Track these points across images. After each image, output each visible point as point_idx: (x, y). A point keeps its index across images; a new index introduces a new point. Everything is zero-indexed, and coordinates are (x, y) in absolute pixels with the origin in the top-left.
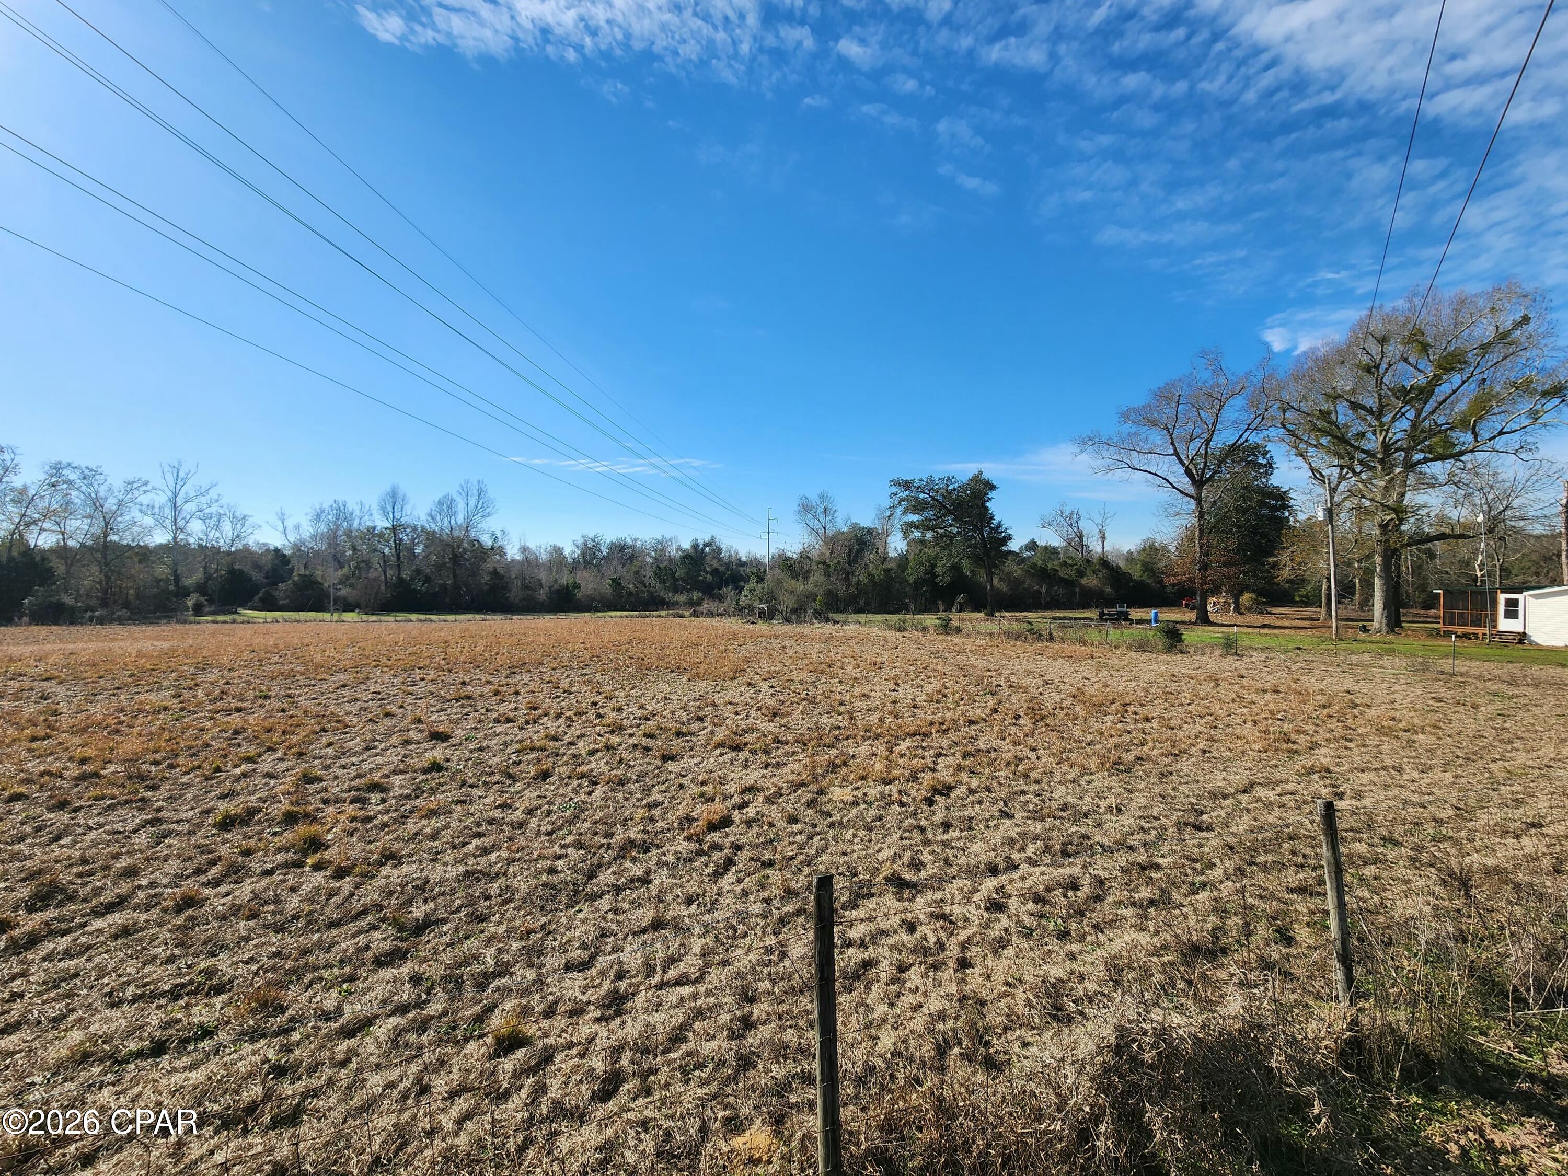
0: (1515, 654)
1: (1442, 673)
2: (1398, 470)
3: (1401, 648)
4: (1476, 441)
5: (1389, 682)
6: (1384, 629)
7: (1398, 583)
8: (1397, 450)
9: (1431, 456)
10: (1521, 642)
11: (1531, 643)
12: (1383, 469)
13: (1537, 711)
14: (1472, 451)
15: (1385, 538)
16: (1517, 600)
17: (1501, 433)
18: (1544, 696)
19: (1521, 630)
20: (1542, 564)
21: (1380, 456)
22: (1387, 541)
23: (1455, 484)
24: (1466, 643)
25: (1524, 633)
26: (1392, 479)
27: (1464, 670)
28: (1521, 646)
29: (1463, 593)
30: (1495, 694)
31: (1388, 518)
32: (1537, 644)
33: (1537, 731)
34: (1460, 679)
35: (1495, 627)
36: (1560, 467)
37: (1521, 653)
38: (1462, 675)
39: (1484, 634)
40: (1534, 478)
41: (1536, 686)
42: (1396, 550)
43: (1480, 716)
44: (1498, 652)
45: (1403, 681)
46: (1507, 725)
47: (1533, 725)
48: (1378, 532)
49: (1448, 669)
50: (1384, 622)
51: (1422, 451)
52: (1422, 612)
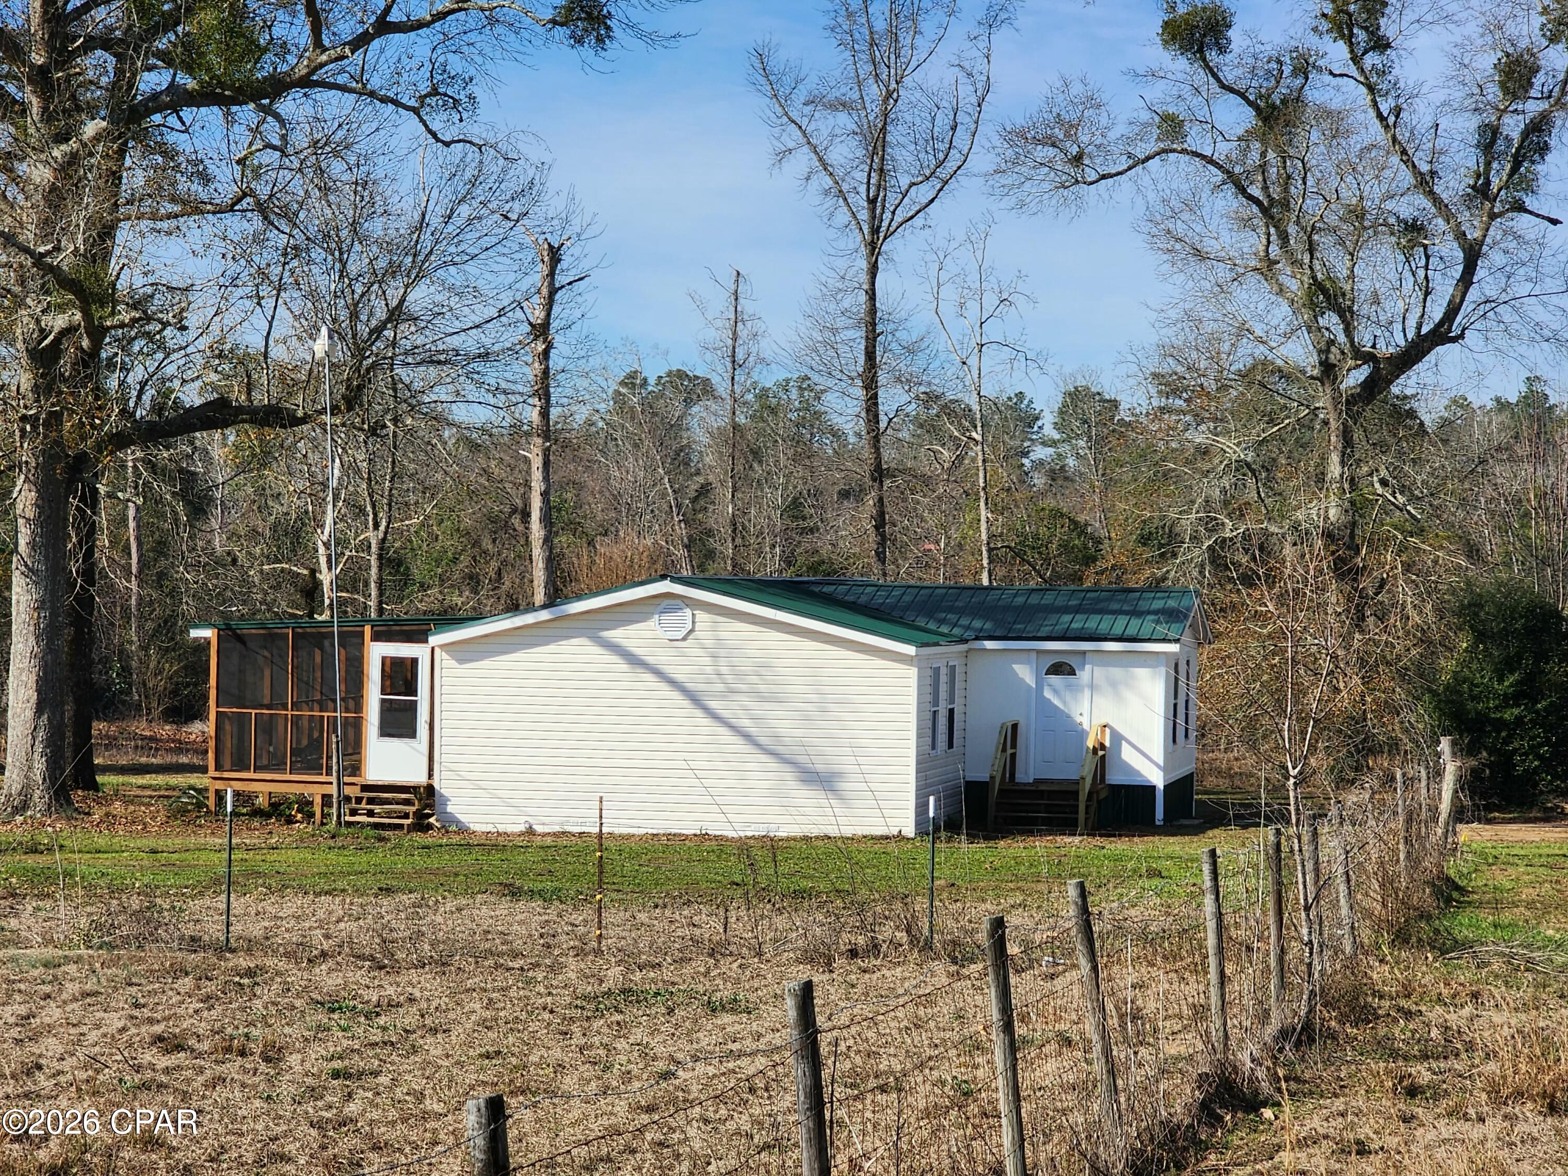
0: (401, 863)
1: (195, 944)
2: (91, 128)
3: (82, 864)
4: (318, 44)
5: (29, 996)
6: (39, 797)
7: (86, 602)
8: (91, 44)
9: (191, 84)
10: (422, 825)
11: (450, 825)
12: (48, 116)
13: (433, 1047)
14: (306, 82)
15: (50, 404)
16: (414, 661)
17: (384, 26)
18: (457, 995)
19: (419, 777)
20: (487, 544)
21: (38, 59)
22: (54, 419)
23: (262, 208)
24: (279, 833)
25: (430, 789)
26: (73, 159)
27: (256, 930)
28: (419, 838)
29: (272, 639)
30: (333, 1006)
31: (59, 322)
32: (463, 830)
33: (425, 1116)
34: (243, 962)
35: (356, 769)
36: (524, 180)
37: (417, 859)
38: (250, 946)
39: (326, 799)
40: (465, 211)
41: (442, 964)
42: (82, 458)
43: (286, 1089)
44: (362, 860)
45: (72, 988)
46: (352, 1108)
47: (420, 1097)
48: (25, 380)
49: (213, 930)
50: (40, 765)
51: (167, 58)
52: (167, 730)
